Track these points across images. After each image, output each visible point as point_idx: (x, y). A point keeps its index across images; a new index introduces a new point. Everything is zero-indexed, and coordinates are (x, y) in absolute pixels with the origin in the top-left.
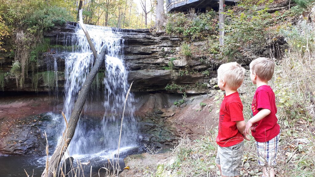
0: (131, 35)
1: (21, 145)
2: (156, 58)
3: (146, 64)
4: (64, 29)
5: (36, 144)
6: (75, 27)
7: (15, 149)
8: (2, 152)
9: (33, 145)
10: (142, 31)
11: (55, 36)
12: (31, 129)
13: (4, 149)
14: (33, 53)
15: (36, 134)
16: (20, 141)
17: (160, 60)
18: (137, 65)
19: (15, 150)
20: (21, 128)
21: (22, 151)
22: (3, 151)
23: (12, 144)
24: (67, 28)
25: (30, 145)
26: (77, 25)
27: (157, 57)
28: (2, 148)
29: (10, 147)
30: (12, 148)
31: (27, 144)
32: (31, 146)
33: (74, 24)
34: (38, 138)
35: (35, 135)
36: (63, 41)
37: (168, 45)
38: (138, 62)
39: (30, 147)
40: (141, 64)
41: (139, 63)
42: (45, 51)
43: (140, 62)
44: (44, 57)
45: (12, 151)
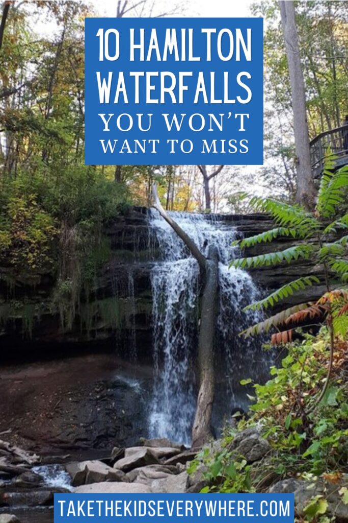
0: (243, 225)
1: (87, 431)
2: (310, 265)
3: (290, 276)
4: (129, 220)
5: (111, 430)
6: (143, 215)
7: (77, 437)
8: (53, 444)
9: (105, 431)
10: (263, 217)
11: (120, 234)
12: (97, 403)
13: (59, 438)
14: (89, 265)
15: (108, 412)
16: (82, 424)
17: (319, 267)
18: (273, 279)
19: (77, 440)
20: (77, 402)
21: (90, 442)
22: (55, 442)
23: (71, 430)
24: (133, 217)
25: (101, 430)
26: (147, 211)
27: (310, 261)
28: (54, 437)
29: (68, 435)
30: (70, 436)
31: (95, 430)
32: (102, 433)
33: (141, 210)
34: (112, 418)
35: (107, 414)
36: (131, 242)
37: (328, 239)
38: (273, 273)
39: (100, 434)
40: (280, 278)
41: (276, 275)
42: (106, 260)
43: (278, 273)
44: (107, 272)
45: (72, 442)
